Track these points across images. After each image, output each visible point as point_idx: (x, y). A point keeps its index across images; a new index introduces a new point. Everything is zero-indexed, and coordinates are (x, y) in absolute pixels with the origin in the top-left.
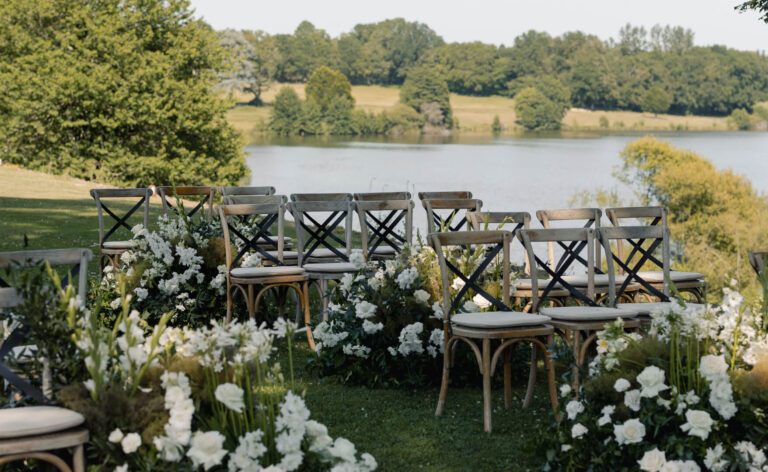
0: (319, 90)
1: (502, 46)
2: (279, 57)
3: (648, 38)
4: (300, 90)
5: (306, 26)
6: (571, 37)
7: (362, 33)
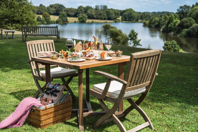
0: (45, 16)
1: (75, 9)
2: (37, 10)
3: (100, 7)
4: (41, 16)
5: (41, 5)
6: (87, 7)
7: (51, 6)
